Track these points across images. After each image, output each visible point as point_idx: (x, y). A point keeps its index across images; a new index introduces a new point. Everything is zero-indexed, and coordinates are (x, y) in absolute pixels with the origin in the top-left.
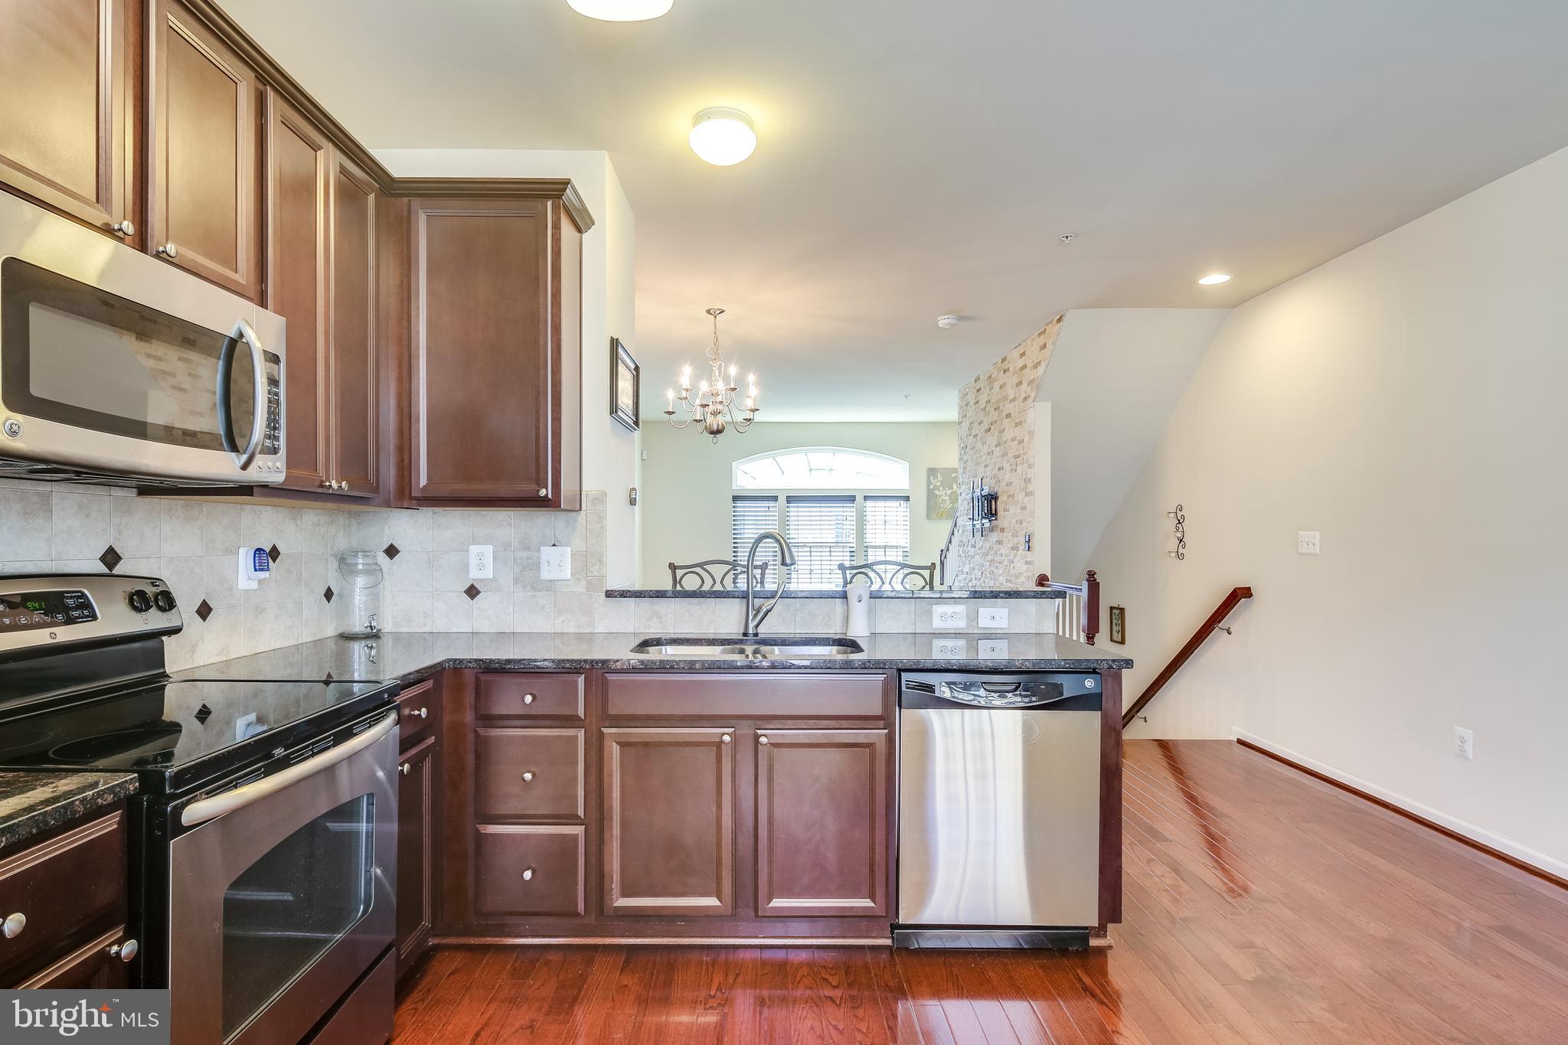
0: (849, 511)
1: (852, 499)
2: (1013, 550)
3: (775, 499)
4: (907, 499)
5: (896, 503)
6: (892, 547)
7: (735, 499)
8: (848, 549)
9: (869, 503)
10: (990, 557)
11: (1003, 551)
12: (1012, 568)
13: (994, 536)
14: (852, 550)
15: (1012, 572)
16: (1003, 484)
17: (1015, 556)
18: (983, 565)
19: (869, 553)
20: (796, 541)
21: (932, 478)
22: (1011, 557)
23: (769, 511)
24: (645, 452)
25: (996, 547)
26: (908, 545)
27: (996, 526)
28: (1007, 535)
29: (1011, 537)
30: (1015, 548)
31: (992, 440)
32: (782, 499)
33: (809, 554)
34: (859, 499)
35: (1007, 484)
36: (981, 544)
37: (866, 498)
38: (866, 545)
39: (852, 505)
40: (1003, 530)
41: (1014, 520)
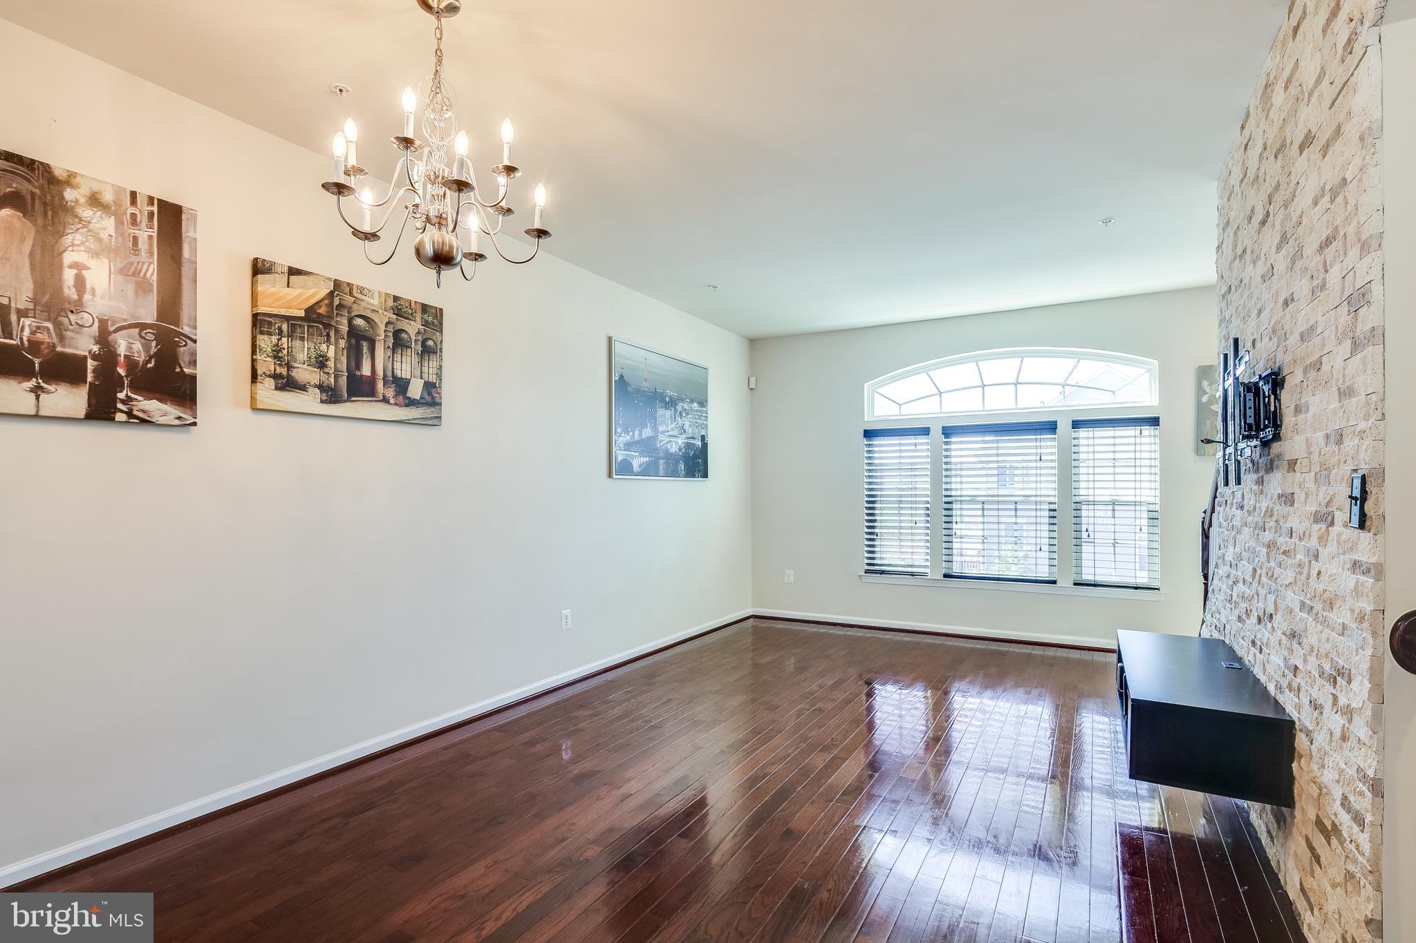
0: (1048, 445)
1: (1051, 427)
2: (1316, 521)
3: (925, 431)
4: (1155, 422)
5: (1131, 431)
6: (1127, 504)
7: (869, 434)
8: (1047, 507)
9: (1083, 433)
10: (1267, 536)
11: (1293, 522)
12: (1314, 573)
13: (1276, 482)
14: (1053, 507)
15: (1317, 586)
16: (1293, 339)
17: (1323, 539)
18: (1254, 553)
19: (1084, 513)
20: (958, 493)
21: (1205, 383)
22: (1313, 543)
23: (916, 451)
24: (753, 380)
25: (1280, 509)
26: (1158, 500)
27: (1279, 456)
28: (1301, 482)
29: (1310, 485)
30: (1325, 518)
31: (1271, 237)
32: (936, 432)
33: (980, 513)
34: (1064, 426)
35: (1302, 338)
36: (1252, 503)
37: (1076, 425)
38: (1077, 499)
39: (1053, 436)
40: (1292, 464)
41: (1319, 436)
